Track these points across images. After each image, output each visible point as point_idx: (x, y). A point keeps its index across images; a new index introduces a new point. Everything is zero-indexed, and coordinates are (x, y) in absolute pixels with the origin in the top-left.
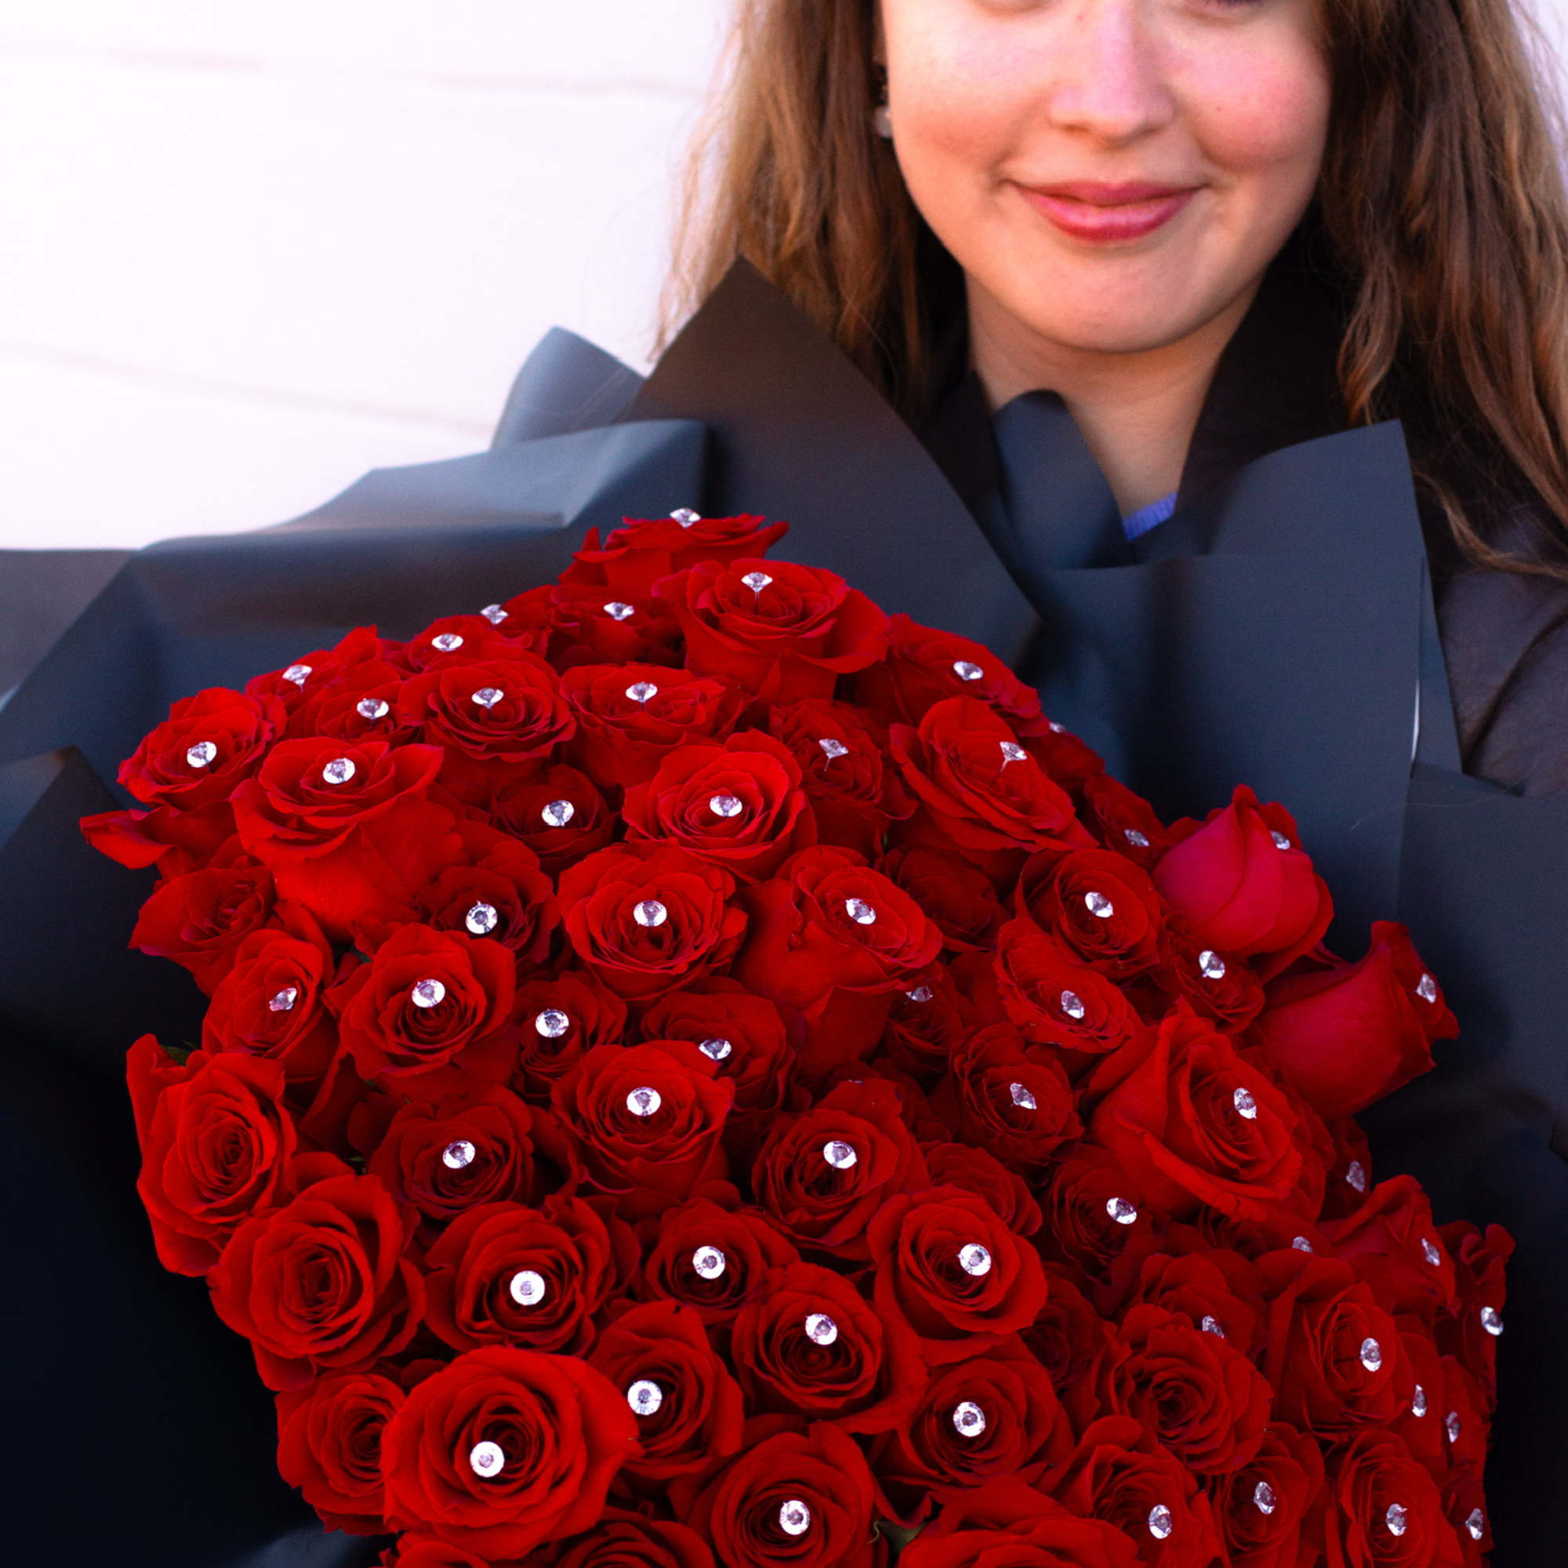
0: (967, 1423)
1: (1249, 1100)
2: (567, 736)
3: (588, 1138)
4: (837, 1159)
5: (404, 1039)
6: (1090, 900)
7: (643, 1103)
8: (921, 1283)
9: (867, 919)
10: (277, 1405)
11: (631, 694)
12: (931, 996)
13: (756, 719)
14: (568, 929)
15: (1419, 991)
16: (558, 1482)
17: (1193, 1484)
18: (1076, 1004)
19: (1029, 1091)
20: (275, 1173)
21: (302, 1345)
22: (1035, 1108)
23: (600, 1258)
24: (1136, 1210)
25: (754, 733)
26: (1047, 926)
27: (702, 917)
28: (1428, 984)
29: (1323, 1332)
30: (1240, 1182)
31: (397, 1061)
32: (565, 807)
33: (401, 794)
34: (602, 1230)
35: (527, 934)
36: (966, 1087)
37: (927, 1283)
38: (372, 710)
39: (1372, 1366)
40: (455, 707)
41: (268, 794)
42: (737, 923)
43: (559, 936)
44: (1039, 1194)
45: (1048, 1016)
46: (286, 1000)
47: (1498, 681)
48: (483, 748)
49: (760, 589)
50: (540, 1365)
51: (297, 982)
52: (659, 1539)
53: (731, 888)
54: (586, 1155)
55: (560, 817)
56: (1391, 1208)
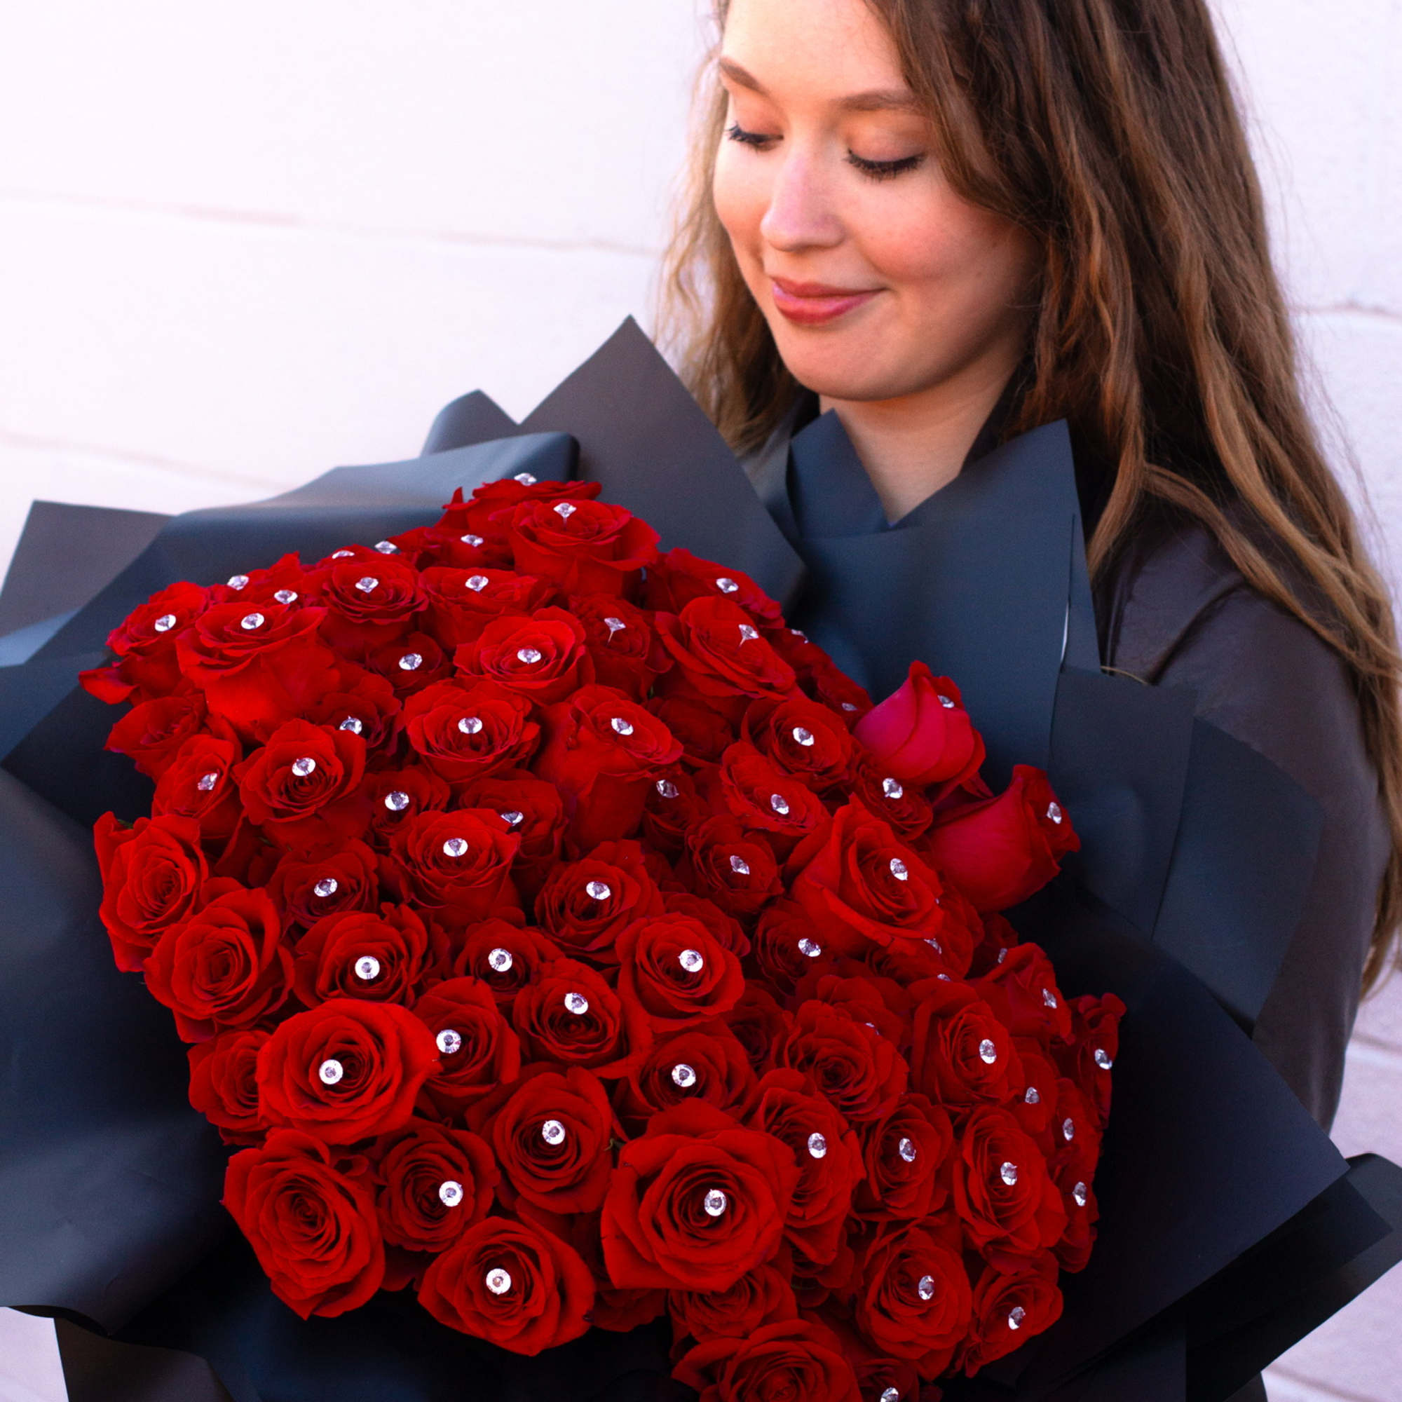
0: (683, 1078)
1: (901, 867)
2: (422, 608)
3: (414, 872)
4: (596, 893)
5: (285, 799)
6: (797, 733)
7: (455, 849)
8: (650, 975)
9: (628, 731)
10: (189, 1057)
11: (469, 584)
12: (677, 794)
13: (560, 600)
14: (409, 732)
15: (1049, 815)
16: (381, 1091)
17: (845, 1125)
18: (782, 804)
19: (744, 862)
20: (194, 895)
21: (205, 1009)
22: (748, 873)
23: (419, 948)
24: (821, 948)
25: (554, 609)
26: (763, 750)
27: (508, 729)
28: (1054, 810)
29: (952, 1036)
30: (895, 926)
31: (277, 813)
32: (416, 658)
33: (295, 636)
34: (422, 927)
35: (382, 737)
36: (697, 857)
37: (657, 978)
38: (285, 597)
39: (989, 1060)
40: (342, 590)
41: (201, 637)
42: (533, 730)
43: (404, 738)
44: (750, 934)
45: (760, 810)
46: (209, 780)
47: (1174, 635)
48: (360, 615)
49: (568, 515)
50: (371, 1010)
51: (218, 770)
52: (456, 1143)
53: (529, 707)
54: (414, 885)
55: (412, 665)
56: (1019, 967)
